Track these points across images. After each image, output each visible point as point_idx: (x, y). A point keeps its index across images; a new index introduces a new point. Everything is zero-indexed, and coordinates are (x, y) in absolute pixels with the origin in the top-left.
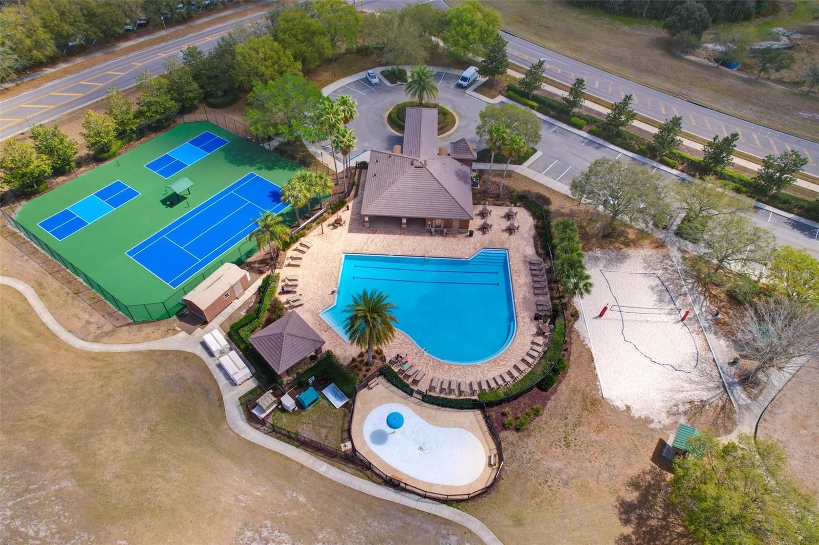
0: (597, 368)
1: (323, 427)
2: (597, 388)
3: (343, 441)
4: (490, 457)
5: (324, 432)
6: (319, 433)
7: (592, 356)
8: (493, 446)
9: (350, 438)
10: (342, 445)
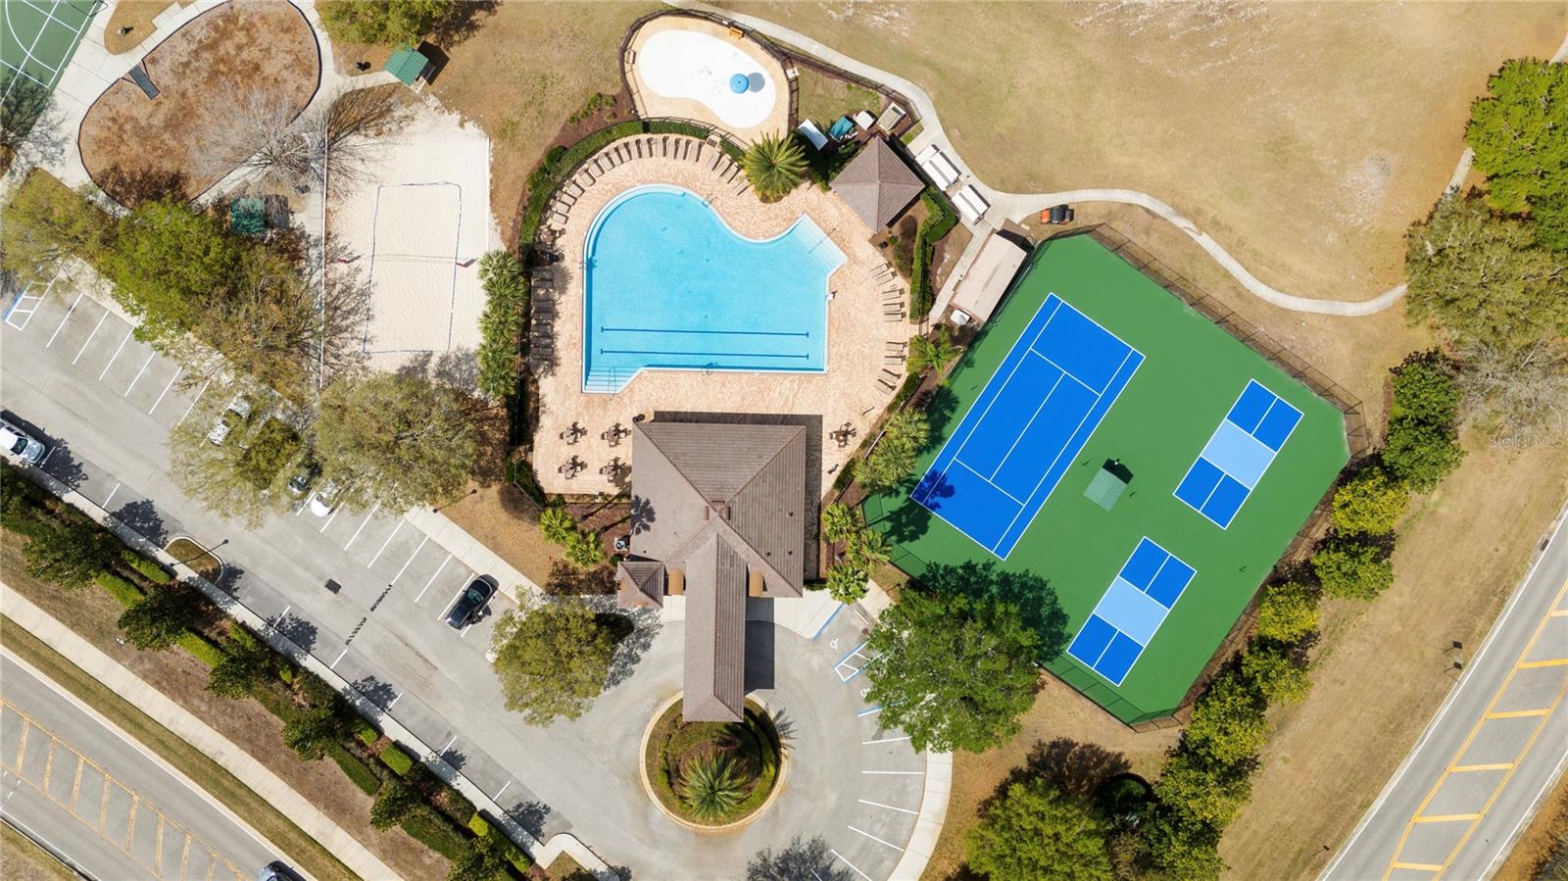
0: (488, 181)
1: (821, 96)
2: (495, 152)
3: (796, 79)
4: (634, 62)
5: (819, 90)
6: (824, 89)
7: (492, 199)
8: (629, 76)
9: (790, 82)
10: (797, 74)
